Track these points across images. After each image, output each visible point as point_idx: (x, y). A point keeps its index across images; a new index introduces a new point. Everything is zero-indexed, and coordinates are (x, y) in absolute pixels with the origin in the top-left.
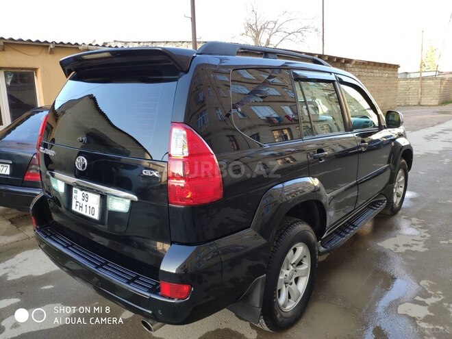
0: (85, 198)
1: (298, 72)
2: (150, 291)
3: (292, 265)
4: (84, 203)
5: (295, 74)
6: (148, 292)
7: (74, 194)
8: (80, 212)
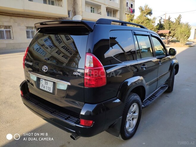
0: (46, 83)
1: (135, 31)
2: (75, 123)
3: (132, 112)
4: (46, 85)
5: (134, 32)
6: (74, 123)
7: (41, 82)
8: (44, 89)
